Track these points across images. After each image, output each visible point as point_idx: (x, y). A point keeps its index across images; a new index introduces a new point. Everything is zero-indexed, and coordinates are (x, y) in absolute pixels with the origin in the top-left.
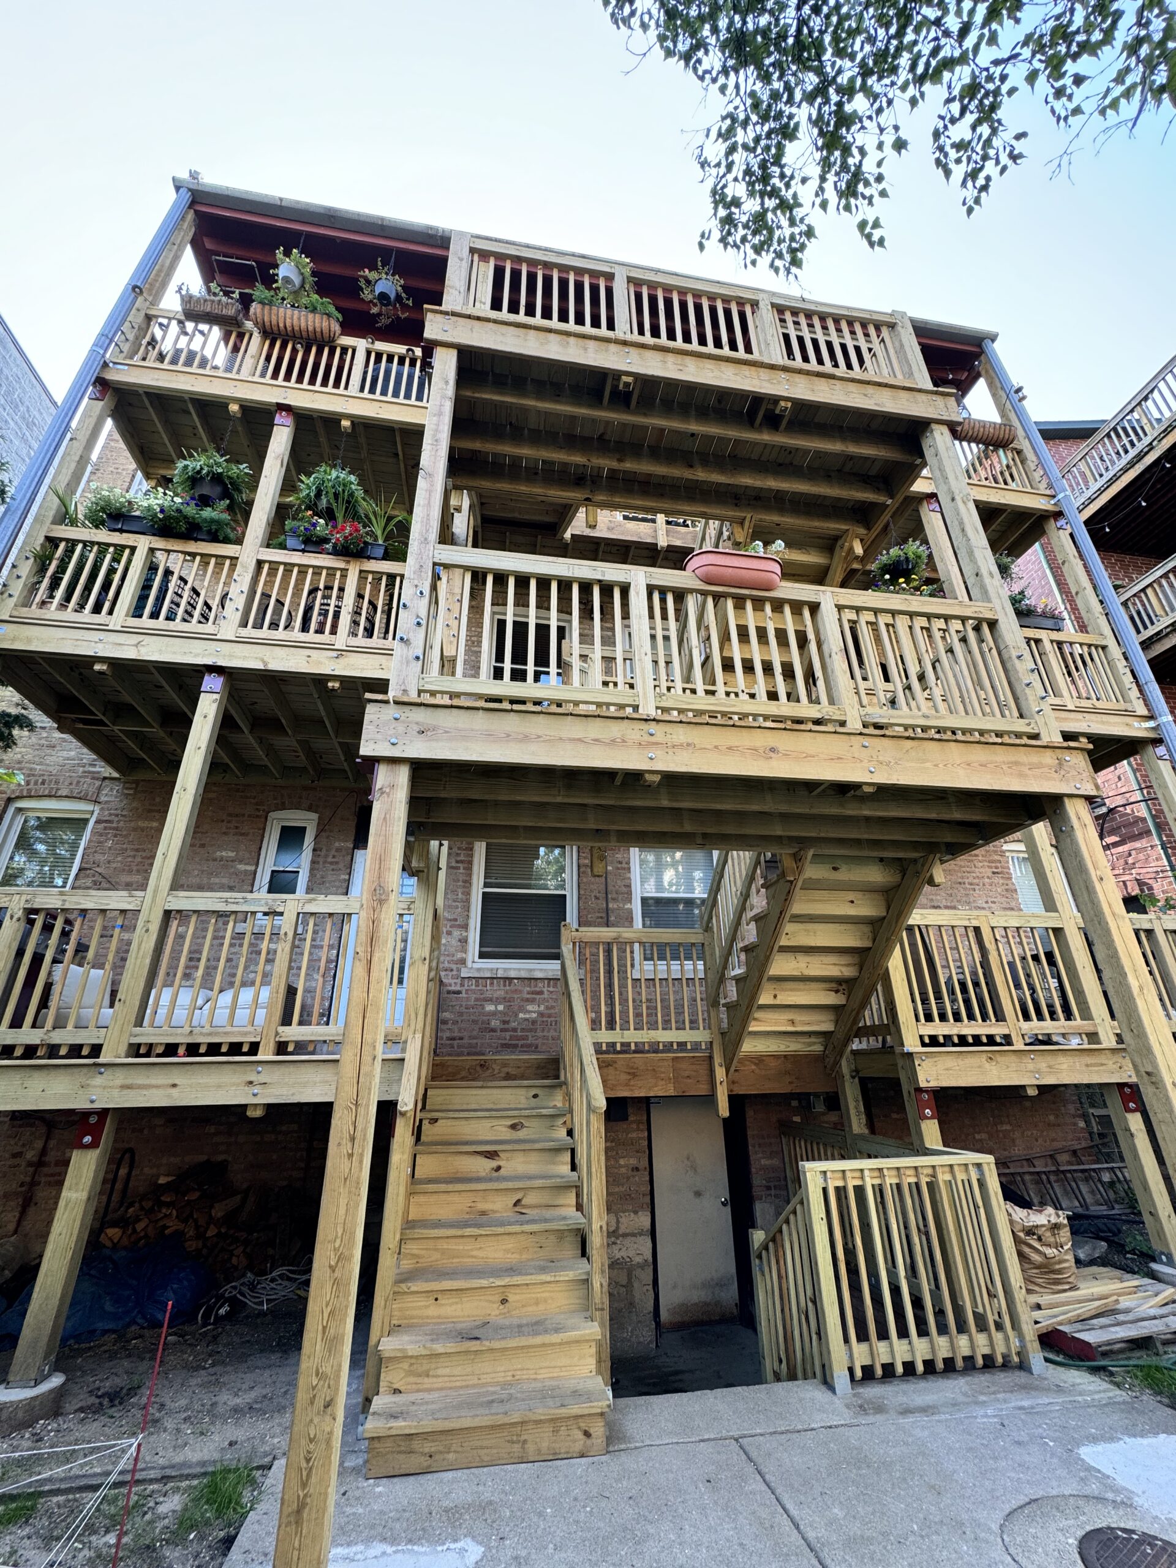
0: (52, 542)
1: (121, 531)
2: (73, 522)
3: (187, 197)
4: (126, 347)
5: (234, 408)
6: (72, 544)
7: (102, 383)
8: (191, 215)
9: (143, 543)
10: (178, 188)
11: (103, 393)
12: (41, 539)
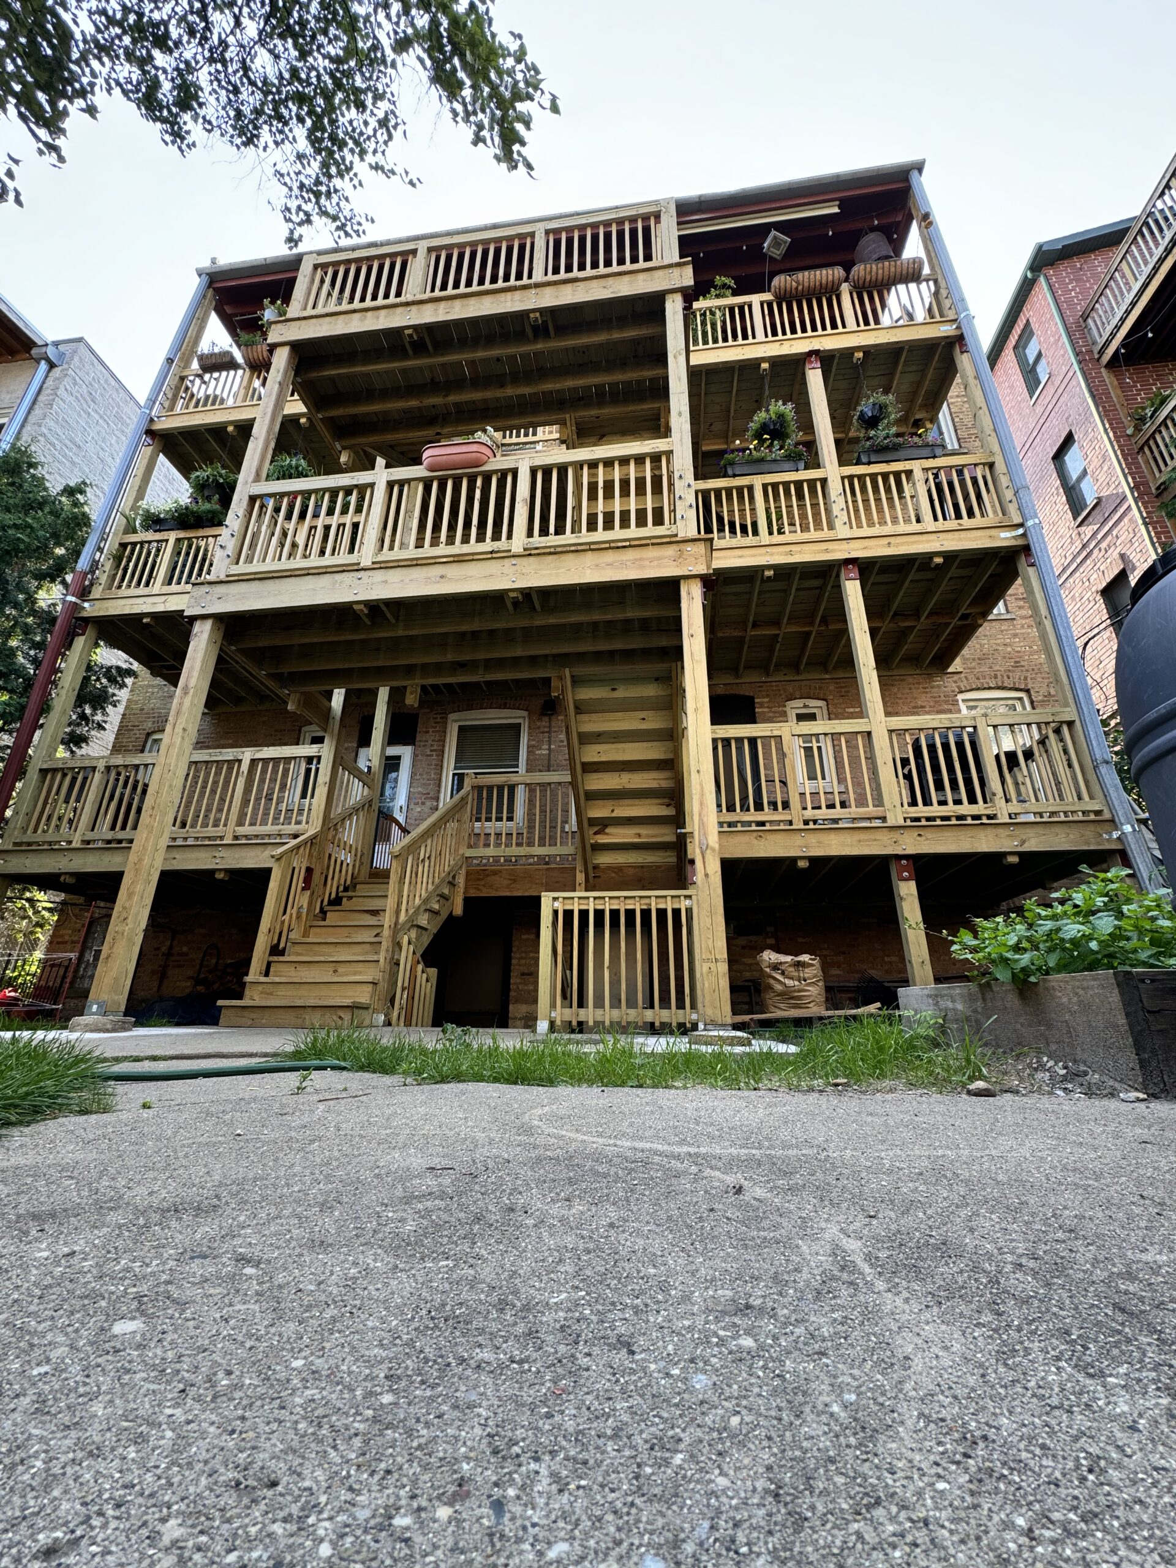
0: (123, 546)
1: (160, 531)
2: (135, 531)
3: (205, 278)
4: (167, 404)
5: (230, 429)
6: (134, 544)
7: (150, 432)
8: (211, 292)
9: (172, 536)
10: (200, 275)
11: (153, 439)
12: (117, 546)
